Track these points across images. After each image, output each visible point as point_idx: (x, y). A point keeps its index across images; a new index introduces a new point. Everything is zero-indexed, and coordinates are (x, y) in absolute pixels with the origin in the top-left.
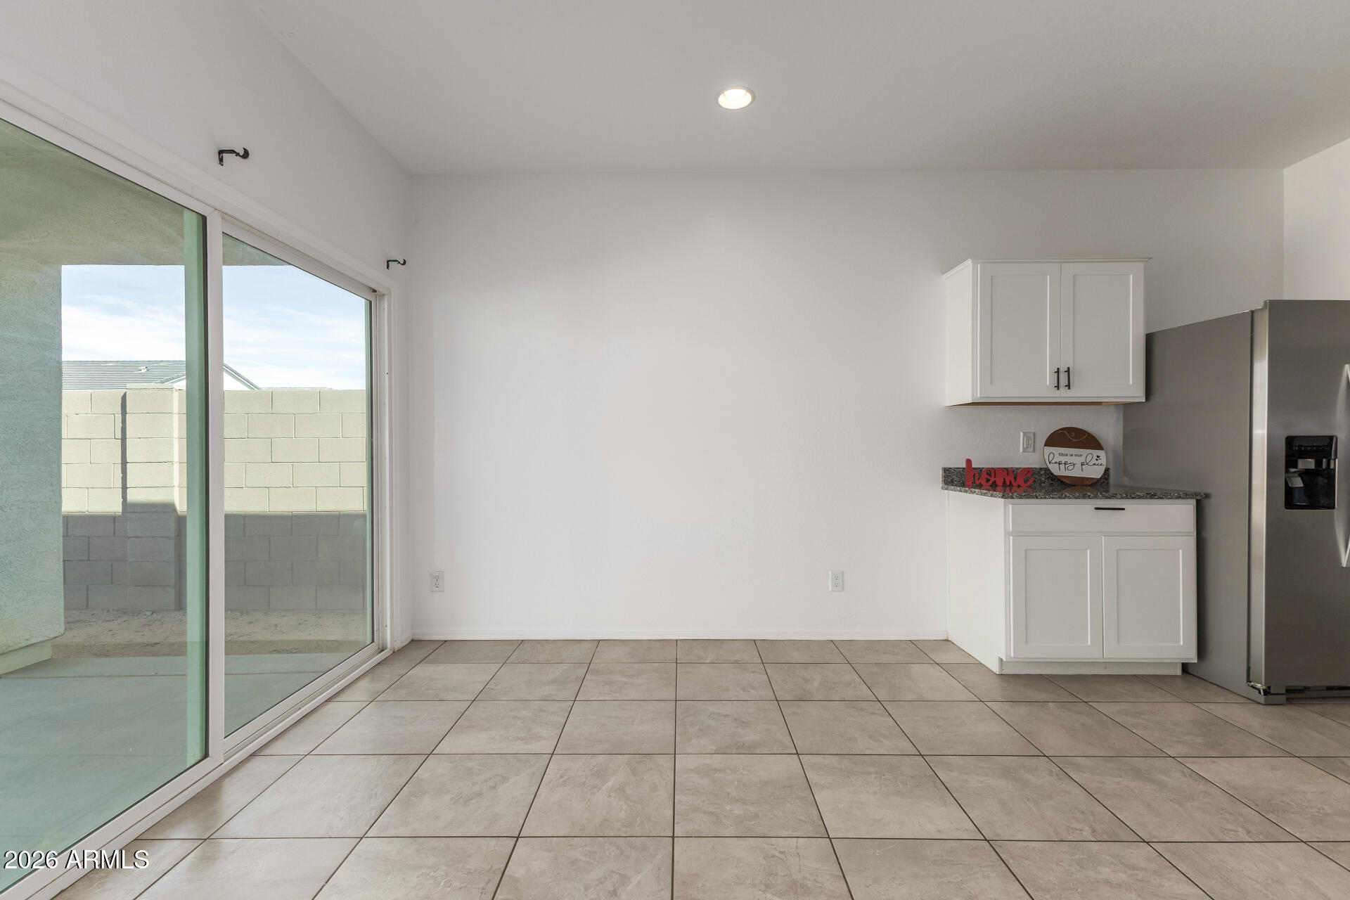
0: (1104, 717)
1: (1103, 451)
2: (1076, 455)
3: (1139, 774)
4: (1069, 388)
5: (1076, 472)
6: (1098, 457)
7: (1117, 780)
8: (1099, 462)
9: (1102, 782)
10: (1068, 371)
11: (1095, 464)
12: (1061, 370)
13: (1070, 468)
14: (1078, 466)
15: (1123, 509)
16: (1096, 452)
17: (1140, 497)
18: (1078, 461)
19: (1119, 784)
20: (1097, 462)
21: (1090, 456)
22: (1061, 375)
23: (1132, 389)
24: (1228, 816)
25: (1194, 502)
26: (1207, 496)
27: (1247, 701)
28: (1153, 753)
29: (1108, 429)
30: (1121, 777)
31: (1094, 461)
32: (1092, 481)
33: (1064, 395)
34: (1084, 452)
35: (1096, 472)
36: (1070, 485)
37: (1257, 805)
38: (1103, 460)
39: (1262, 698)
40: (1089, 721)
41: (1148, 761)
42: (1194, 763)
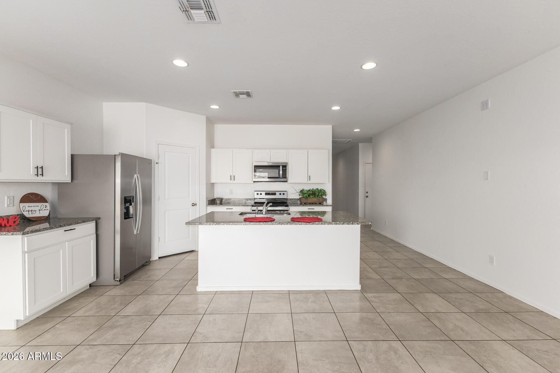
0: (82, 317)
1: (48, 203)
2: (36, 206)
3: (113, 327)
4: (43, 176)
5: (37, 215)
6: (46, 206)
7: (109, 334)
8: (47, 208)
9: (106, 338)
10: (42, 168)
11: (45, 210)
12: (39, 167)
13: (34, 213)
14: (38, 211)
15: (75, 229)
16: (45, 204)
17: (80, 223)
18: (37, 209)
19: (110, 335)
20: (46, 209)
21: (42, 206)
22: (39, 169)
23: (66, 177)
24: (142, 321)
25: (95, 221)
26: (99, 218)
27: (115, 286)
28: (109, 318)
29: (48, 193)
30: (108, 332)
31: (44, 208)
32: (44, 218)
33: (40, 179)
34: (40, 204)
35: (45, 213)
36: (35, 221)
37: (144, 313)
38: (48, 208)
39: (119, 283)
40: (79, 322)
41: (110, 322)
42: (121, 313)
